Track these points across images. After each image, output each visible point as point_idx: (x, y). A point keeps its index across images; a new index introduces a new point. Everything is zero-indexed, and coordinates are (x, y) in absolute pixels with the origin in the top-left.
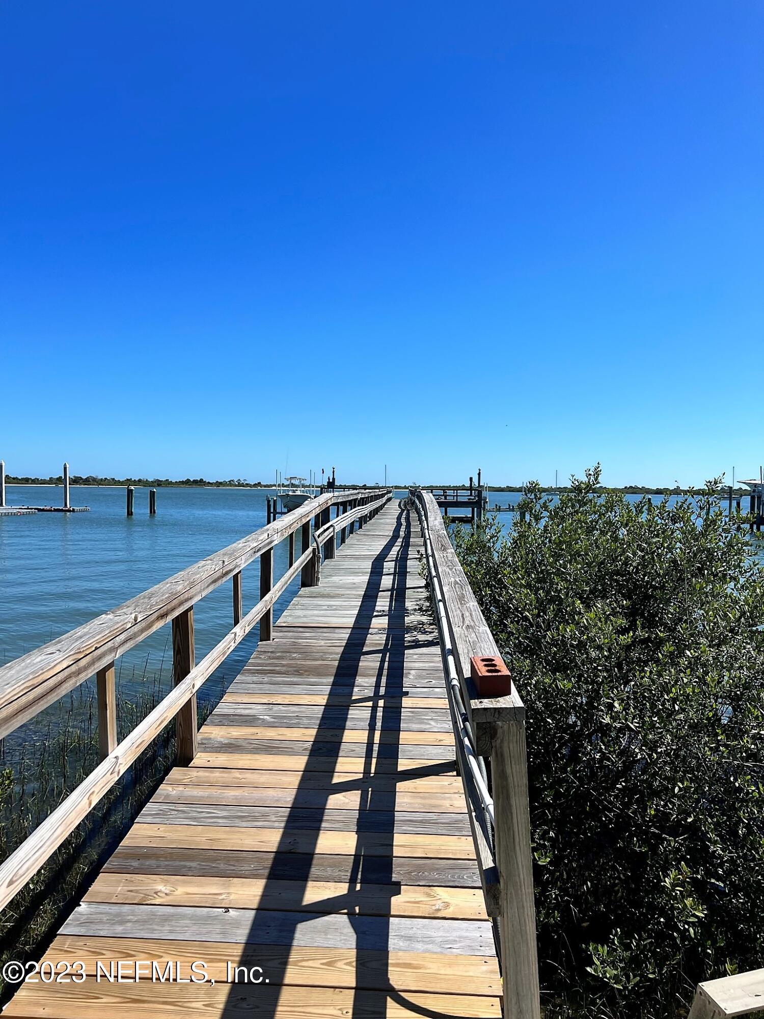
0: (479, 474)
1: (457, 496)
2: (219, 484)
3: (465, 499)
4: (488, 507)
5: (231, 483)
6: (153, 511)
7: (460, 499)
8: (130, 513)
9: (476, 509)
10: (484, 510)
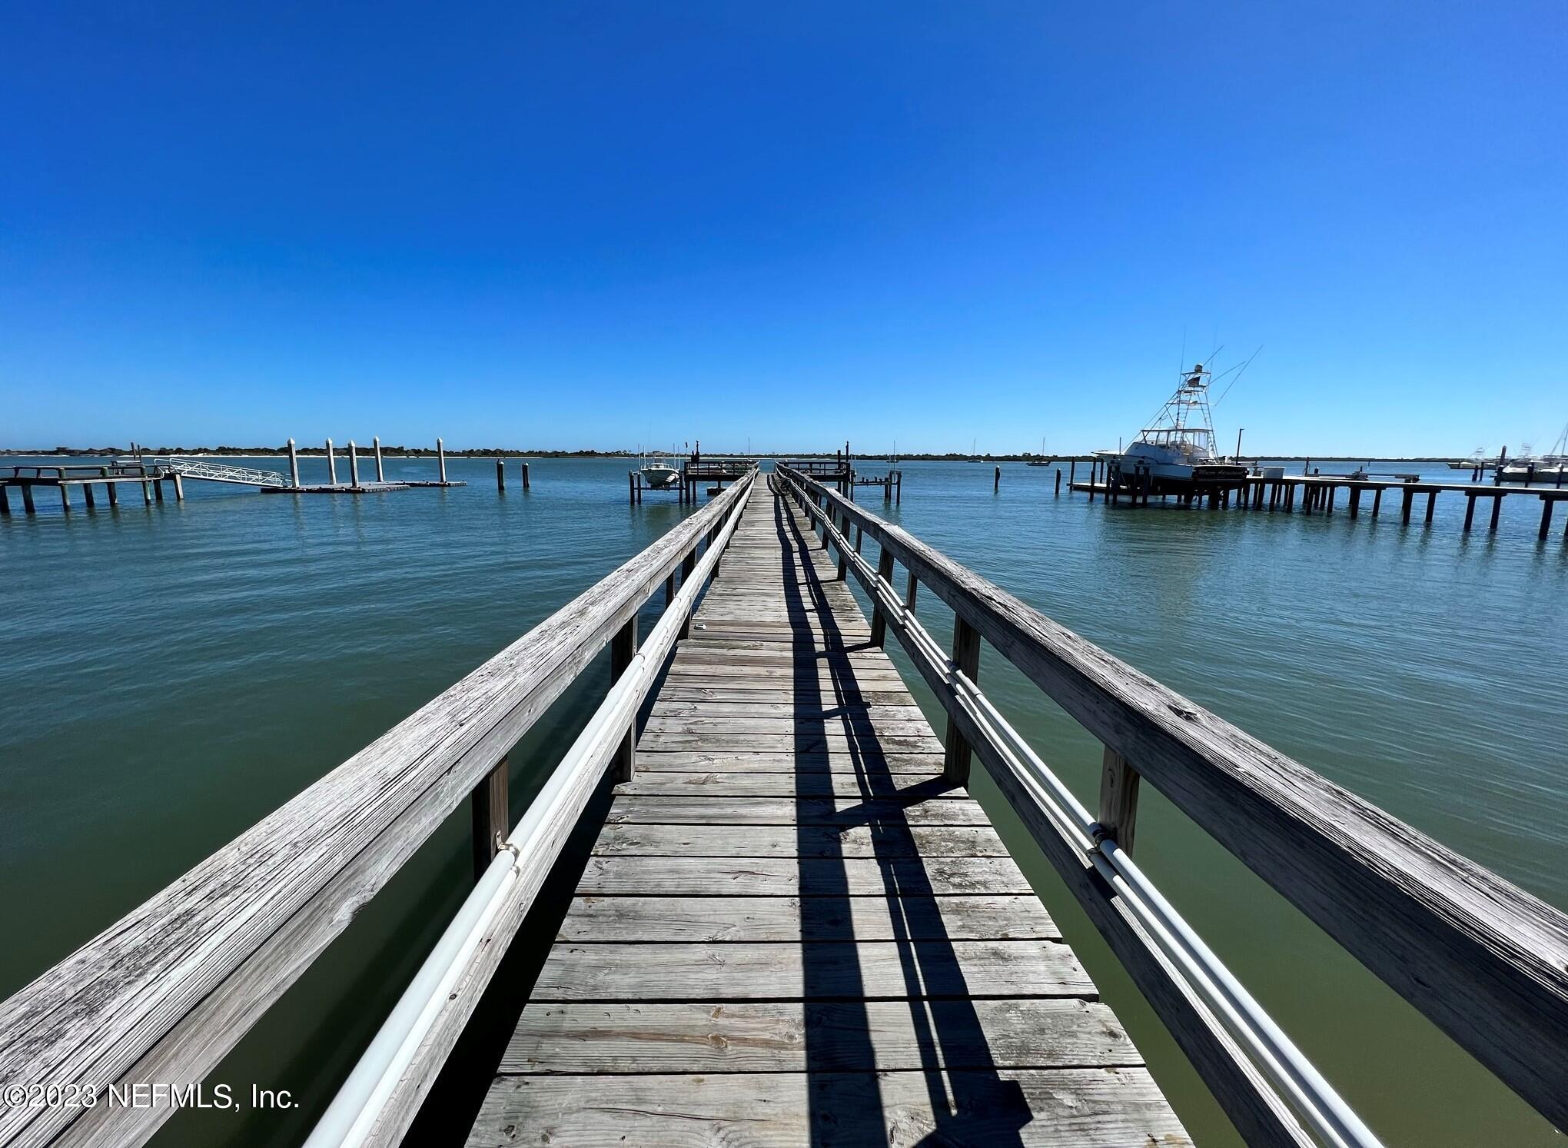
0: (847, 447)
1: (825, 470)
2: (607, 455)
3: (831, 473)
4: (856, 480)
5: (618, 454)
6: (526, 486)
7: (829, 473)
8: (501, 488)
9: (842, 483)
10: (852, 483)
